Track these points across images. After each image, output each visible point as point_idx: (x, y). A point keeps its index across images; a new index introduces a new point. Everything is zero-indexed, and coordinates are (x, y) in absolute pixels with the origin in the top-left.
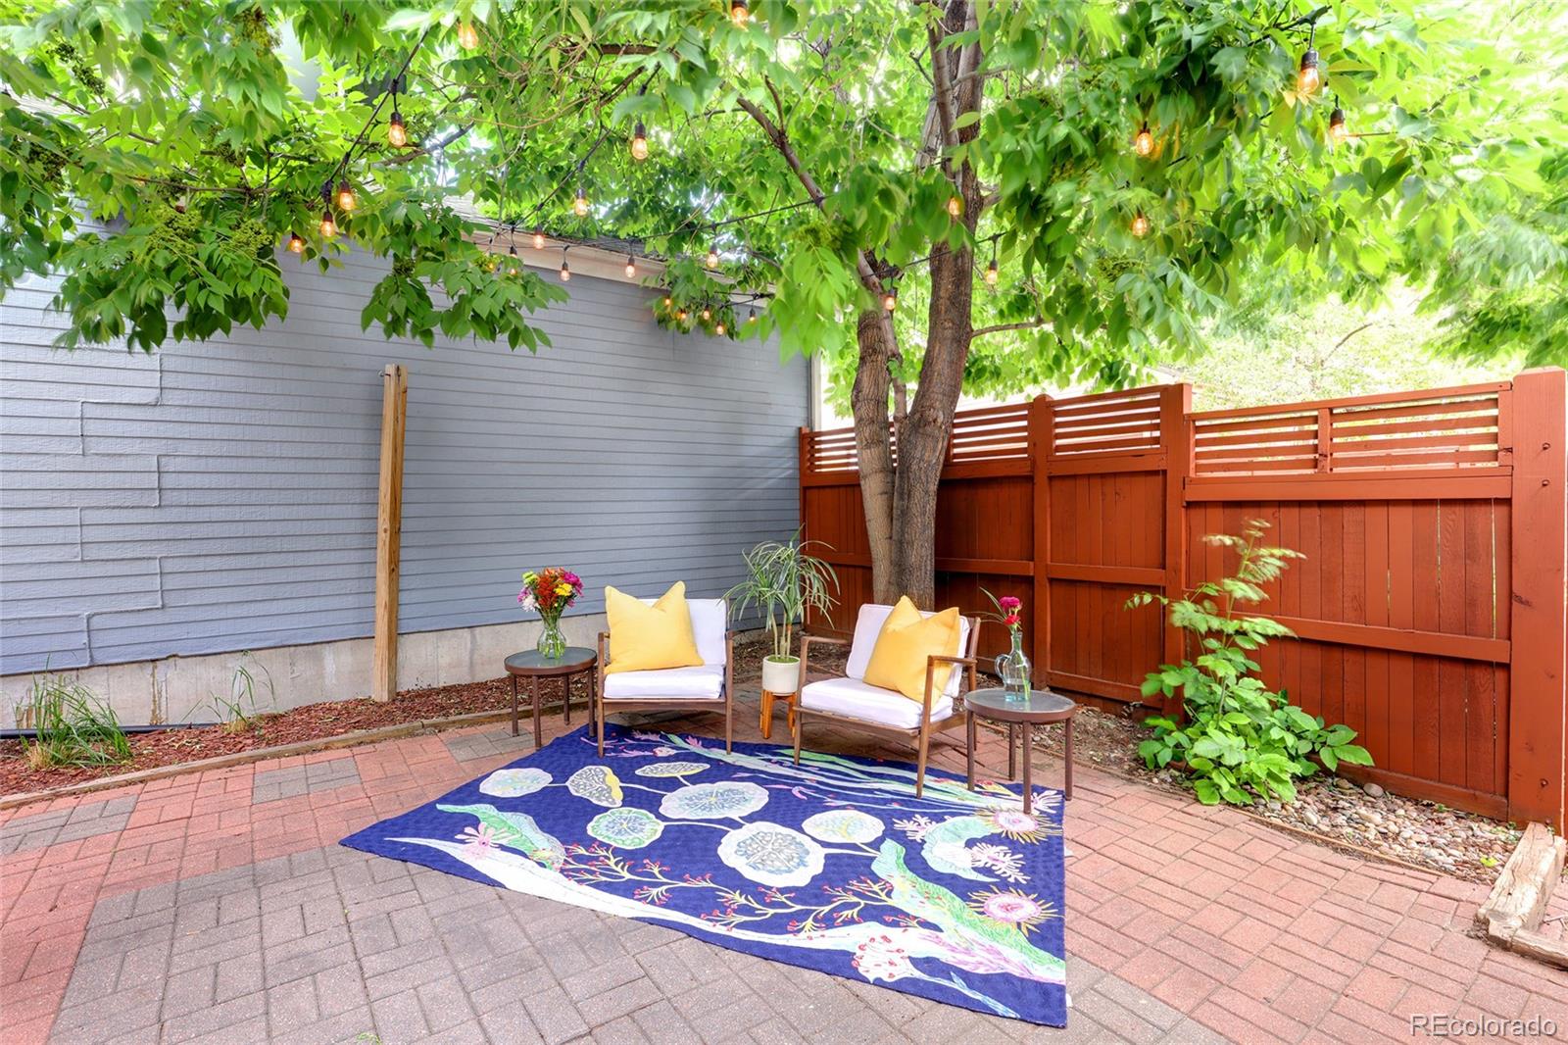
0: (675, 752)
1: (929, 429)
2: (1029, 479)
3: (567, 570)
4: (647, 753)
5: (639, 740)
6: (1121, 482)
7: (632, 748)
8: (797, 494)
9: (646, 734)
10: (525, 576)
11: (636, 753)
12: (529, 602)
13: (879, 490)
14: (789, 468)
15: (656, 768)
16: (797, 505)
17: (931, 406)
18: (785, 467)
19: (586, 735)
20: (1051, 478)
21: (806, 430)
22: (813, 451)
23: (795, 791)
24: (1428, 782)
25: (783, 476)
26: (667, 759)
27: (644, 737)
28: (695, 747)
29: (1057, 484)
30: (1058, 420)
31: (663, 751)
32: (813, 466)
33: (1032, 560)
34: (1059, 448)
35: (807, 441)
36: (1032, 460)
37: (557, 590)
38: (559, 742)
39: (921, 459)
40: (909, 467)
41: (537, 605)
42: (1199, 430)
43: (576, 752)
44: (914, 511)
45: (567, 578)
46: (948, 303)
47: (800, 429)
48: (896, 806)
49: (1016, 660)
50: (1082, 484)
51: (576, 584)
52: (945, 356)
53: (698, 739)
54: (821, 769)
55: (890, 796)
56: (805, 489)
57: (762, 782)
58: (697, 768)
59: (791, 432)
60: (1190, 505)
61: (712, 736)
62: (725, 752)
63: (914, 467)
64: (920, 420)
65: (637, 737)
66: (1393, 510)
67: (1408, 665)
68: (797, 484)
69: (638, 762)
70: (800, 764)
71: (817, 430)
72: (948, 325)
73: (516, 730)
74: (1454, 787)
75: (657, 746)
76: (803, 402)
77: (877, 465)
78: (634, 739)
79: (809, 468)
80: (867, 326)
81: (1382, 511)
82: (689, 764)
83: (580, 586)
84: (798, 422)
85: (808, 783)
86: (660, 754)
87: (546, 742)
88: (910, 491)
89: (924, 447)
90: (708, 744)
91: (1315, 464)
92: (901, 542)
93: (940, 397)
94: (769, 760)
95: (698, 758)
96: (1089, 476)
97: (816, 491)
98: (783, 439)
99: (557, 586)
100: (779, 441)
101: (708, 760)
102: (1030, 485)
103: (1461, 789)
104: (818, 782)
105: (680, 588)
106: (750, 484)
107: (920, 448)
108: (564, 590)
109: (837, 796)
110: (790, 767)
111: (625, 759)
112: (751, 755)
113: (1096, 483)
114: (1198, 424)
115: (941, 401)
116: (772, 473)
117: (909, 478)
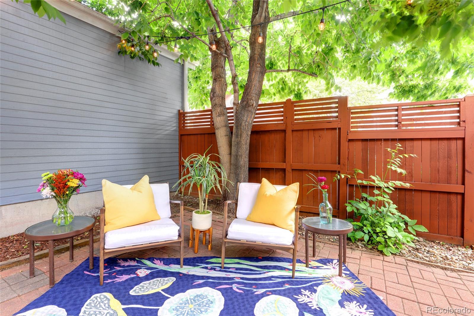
0: (150, 271)
1: (250, 108)
2: (284, 131)
3: (75, 170)
4: (132, 276)
5: (123, 266)
6: (321, 133)
7: (121, 273)
8: (177, 137)
9: (127, 261)
10: (43, 175)
11: (125, 277)
12: (47, 192)
13: (224, 134)
14: (175, 127)
15: (143, 287)
16: (178, 142)
17: (251, 99)
18: (173, 127)
19: (87, 268)
20: (293, 131)
21: (181, 111)
22: (184, 120)
23: (234, 287)
24: (435, 234)
25: (172, 130)
26: (147, 278)
27: (126, 264)
28: (160, 266)
29: (295, 133)
30: (295, 108)
31: (142, 273)
32: (184, 126)
33: (285, 162)
34: (296, 119)
35: (182, 115)
36: (286, 124)
37: (69, 183)
38: (68, 278)
39: (246, 121)
40: (241, 124)
41: (53, 193)
42: (353, 113)
43: (82, 284)
44: (243, 142)
45: (75, 175)
46: (258, 56)
47: (179, 111)
48: (287, 286)
49: (326, 206)
50: (305, 134)
51: (82, 179)
52: (257, 79)
53: (160, 259)
54: (237, 269)
55: (280, 280)
56: (181, 136)
57: (213, 286)
58: (169, 281)
59: (176, 112)
60: (350, 140)
61: (166, 257)
62: (178, 266)
63: (243, 124)
64: (246, 105)
65: (122, 264)
66: (423, 142)
67: (428, 195)
68: (177, 133)
69: (129, 285)
70: (225, 268)
71: (186, 111)
72: (259, 66)
73: (32, 274)
74: (444, 236)
75: (137, 269)
76: (180, 100)
77: (223, 124)
78: (120, 266)
79: (183, 126)
80: (217, 66)
81: (419, 143)
82: (162, 279)
83: (85, 180)
84: (178, 107)
85: (237, 280)
86: (141, 275)
87: (58, 279)
88: (241, 135)
89: (248, 116)
90: (167, 262)
91: (397, 126)
92: (237, 156)
93: (255, 95)
94: (206, 268)
95: (166, 274)
96: (308, 130)
97: (187, 136)
98: (173, 114)
99: (68, 181)
100: (171, 115)
101: (172, 274)
102: (284, 134)
103: (445, 236)
104: (242, 278)
105: (146, 178)
106: (159, 132)
107: (246, 116)
108: (74, 183)
109: (258, 286)
110: (220, 271)
111: (120, 284)
112: (194, 266)
113: (311, 133)
114: (352, 111)
115: (255, 97)
116: (168, 128)
117: (241, 129)
